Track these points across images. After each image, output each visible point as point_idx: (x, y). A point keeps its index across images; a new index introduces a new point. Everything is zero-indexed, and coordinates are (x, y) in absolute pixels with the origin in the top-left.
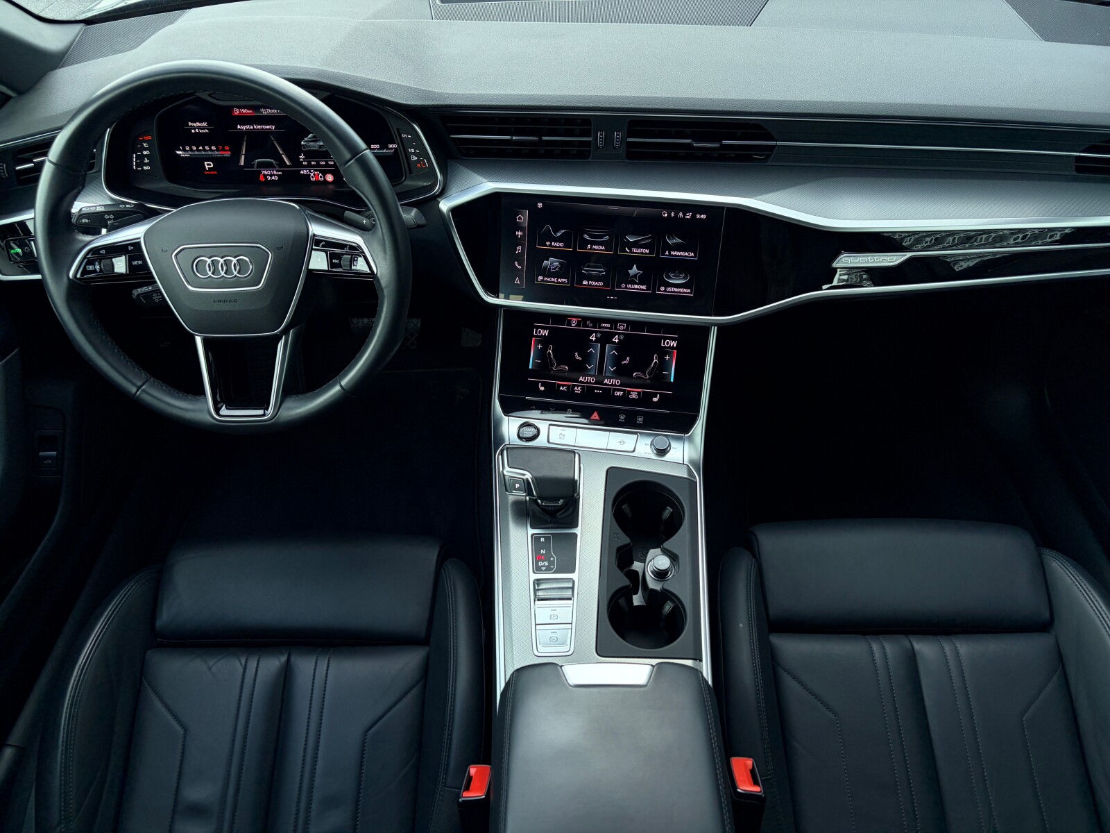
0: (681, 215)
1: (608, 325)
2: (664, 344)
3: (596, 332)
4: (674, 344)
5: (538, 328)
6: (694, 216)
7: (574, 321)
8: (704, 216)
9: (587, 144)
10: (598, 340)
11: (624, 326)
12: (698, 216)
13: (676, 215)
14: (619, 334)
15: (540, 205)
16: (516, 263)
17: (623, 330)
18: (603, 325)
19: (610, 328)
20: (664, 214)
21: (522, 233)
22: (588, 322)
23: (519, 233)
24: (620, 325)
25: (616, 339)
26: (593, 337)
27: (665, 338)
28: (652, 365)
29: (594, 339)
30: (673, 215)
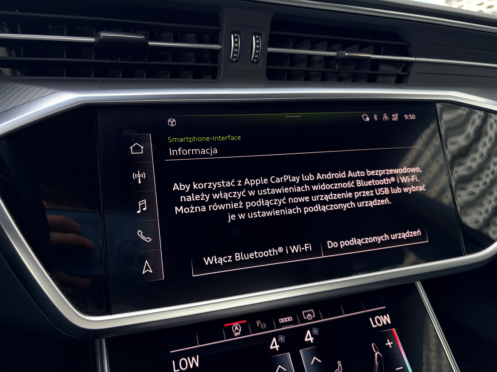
0: (385, 117)
1: (290, 319)
2: (375, 324)
3: (276, 335)
4: (386, 319)
5: (177, 357)
6: (401, 117)
7: (236, 327)
8: (413, 117)
9: (215, 52)
10: (283, 348)
11: (311, 313)
12: (406, 116)
13: (380, 117)
14: (310, 328)
15: (172, 122)
16: (140, 234)
17: (314, 319)
18: (282, 320)
19: (294, 322)
20: (365, 117)
21: (144, 175)
22: (258, 323)
23: (139, 176)
24: (306, 314)
25: (309, 338)
26: (275, 346)
27: (373, 315)
28: (377, 364)
29: (277, 347)
30: (375, 117)
